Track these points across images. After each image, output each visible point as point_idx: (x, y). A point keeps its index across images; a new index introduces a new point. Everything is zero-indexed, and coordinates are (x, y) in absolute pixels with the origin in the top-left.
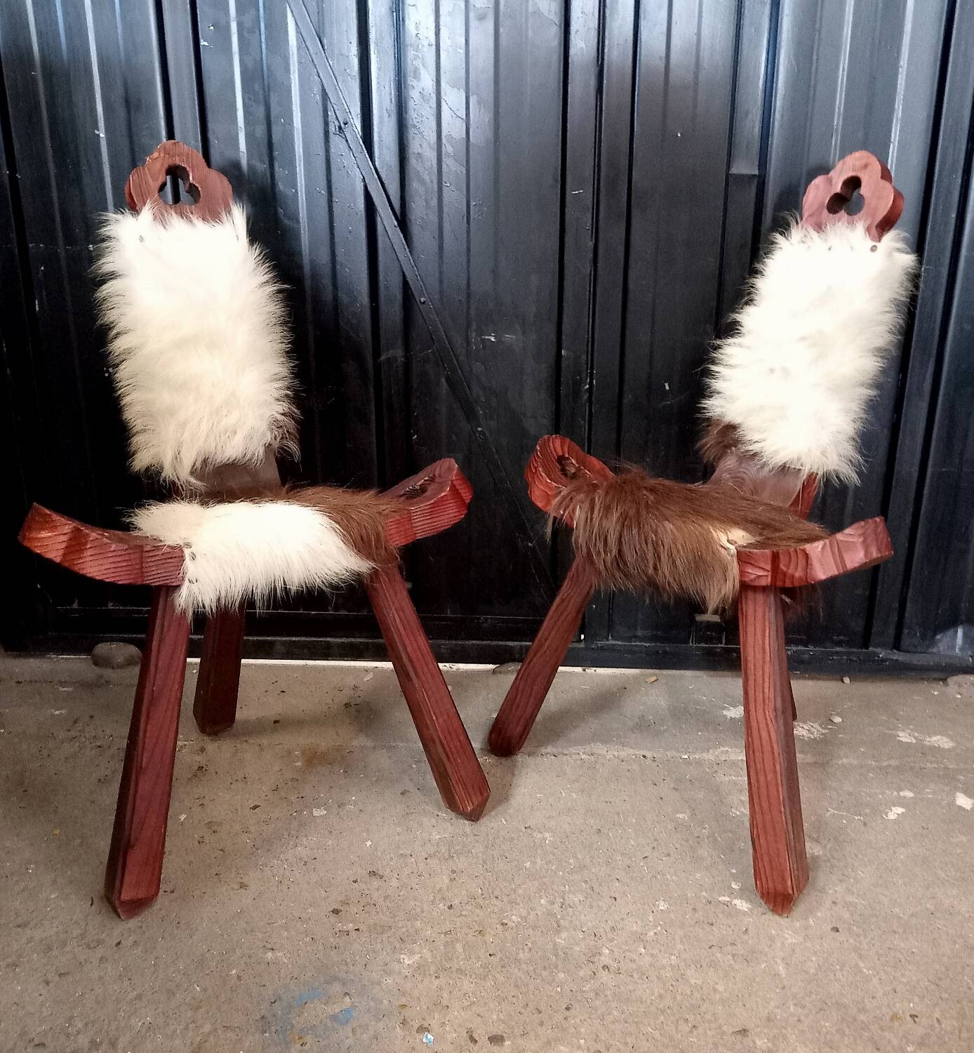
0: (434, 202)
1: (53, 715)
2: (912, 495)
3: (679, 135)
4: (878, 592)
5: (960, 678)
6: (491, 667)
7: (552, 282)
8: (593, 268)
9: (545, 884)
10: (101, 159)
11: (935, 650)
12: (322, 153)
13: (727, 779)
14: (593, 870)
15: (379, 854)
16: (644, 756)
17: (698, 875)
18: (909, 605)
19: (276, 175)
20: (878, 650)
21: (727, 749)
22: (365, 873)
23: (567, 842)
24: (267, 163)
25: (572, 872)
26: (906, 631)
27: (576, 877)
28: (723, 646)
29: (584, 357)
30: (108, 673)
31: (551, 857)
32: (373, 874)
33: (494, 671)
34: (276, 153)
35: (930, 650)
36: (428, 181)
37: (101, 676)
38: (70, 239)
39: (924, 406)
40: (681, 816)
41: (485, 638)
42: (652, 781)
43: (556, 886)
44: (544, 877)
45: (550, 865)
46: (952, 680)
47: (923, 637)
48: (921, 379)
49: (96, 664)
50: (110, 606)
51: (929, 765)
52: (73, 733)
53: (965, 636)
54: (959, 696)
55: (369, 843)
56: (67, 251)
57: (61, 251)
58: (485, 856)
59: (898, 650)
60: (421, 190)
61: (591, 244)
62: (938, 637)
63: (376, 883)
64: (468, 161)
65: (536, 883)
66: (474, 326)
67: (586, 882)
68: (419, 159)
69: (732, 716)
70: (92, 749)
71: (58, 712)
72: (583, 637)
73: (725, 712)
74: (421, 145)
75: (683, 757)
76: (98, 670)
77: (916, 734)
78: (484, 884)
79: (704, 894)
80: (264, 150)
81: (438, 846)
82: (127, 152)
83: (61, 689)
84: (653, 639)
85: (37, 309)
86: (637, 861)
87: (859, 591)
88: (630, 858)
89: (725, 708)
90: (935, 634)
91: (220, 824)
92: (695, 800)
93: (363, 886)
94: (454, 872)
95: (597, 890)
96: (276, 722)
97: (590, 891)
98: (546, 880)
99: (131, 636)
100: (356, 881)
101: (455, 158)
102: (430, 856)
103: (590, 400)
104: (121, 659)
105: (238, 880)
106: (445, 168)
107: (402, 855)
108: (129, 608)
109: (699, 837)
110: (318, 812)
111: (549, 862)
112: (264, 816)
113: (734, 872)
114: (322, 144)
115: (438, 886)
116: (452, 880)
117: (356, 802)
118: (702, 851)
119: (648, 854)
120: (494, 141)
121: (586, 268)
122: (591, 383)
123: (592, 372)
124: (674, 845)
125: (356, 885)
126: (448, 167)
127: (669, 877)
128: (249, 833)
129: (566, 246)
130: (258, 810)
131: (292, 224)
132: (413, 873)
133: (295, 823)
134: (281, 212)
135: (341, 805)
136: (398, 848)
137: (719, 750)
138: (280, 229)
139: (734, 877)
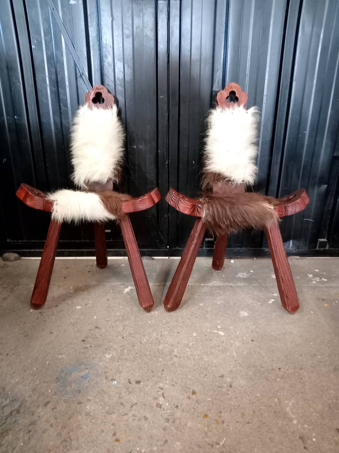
3: (195, 77)
5: (292, 257)
7: (154, 127)
12: (75, 84)
13: (216, 292)
14: (172, 323)
15: (99, 320)
16: (189, 285)
17: (207, 324)
19: (60, 92)
20: (265, 249)
21: (216, 282)
22: (93, 327)
24: (56, 87)
25: (164, 324)
27: (166, 326)
28: (214, 248)
29: (166, 154)
30: (8, 263)
31: (157, 319)
32: (97, 327)
34: (59, 85)
37: (5, 264)
39: (278, 167)
40: (201, 304)
42: (191, 293)
46: (289, 258)
48: (277, 158)
49: (4, 260)
50: (8, 240)
53: (293, 243)
54: (291, 263)
55: (95, 317)
61: (167, 115)
63: (98, 330)
64: (125, 87)
65: (152, 328)
66: (129, 143)
67: (169, 327)
72: (168, 247)
74: (108, 81)
75: (202, 285)
76: (5, 262)
78: (134, 329)
80: (55, 83)
82: (8, 85)
86: (186, 320)
92: (206, 299)
93: (93, 332)
94: (124, 326)
95: (172, 330)
96: (65, 278)
97: (170, 331)
98: (155, 327)
99: (16, 250)
100: (90, 330)
101: (120, 85)
102: (116, 321)
103: (168, 167)
104: (13, 258)
105: (50, 331)
106: (117, 89)
107: (107, 321)
108: (15, 241)
109: (207, 311)
110: (78, 307)
111: (156, 321)
112: (60, 309)
113: (219, 322)
114: (75, 81)
115: (119, 331)
116: (124, 329)
117: (91, 304)
118: (208, 316)
119: (190, 317)
120: (134, 80)
121: (166, 123)
122: (168, 162)
123: (169, 158)
124: (199, 314)
125: (91, 331)
126: (118, 89)
127: (197, 325)
128: (54, 315)
129: (159, 115)
130: (57, 307)
131: (66, 109)
132: (110, 327)
133: (70, 311)
134: (61, 104)
135: (86, 305)
136: (105, 318)
137: (213, 282)
138: (61, 110)
139: (219, 324)
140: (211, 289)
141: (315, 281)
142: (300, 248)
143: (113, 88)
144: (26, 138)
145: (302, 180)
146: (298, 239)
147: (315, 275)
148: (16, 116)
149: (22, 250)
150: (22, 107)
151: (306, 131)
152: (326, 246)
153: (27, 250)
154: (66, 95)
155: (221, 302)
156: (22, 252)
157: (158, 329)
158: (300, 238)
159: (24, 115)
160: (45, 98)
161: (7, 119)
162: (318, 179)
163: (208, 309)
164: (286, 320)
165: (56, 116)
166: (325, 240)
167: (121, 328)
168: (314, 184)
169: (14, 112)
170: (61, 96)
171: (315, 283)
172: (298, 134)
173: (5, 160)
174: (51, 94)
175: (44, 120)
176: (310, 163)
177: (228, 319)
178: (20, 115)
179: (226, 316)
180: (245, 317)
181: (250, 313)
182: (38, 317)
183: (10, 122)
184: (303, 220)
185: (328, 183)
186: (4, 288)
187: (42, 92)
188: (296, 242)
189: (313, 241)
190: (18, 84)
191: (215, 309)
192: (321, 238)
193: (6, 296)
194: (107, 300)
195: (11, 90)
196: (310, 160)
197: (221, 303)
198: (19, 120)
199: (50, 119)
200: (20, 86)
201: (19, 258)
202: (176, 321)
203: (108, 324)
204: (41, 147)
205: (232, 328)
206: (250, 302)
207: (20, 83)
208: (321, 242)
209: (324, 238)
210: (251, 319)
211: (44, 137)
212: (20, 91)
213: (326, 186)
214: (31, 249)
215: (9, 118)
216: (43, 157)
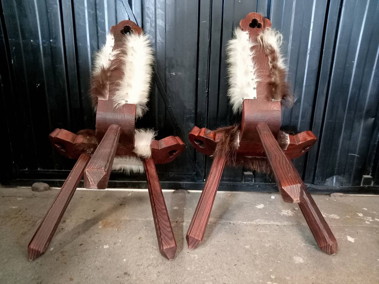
0: (153, 25)
1: (12, 209)
2: (319, 130)
3: (240, 1)
4: (307, 164)
5: (335, 194)
6: (173, 191)
7: (195, 54)
8: (209, 49)
9: (196, 277)
10: (35, 9)
11: (326, 184)
12: (114, 7)
13: (262, 231)
14: (215, 271)
15: (129, 264)
16: (230, 223)
17: (257, 272)
18: (317, 168)
19: (98, 15)
20: (307, 184)
21: (260, 220)
22: (122, 273)
23: (204, 259)
24: (94, 10)
25: (206, 272)
26: (316, 178)
27: (208, 274)
28: (253, 183)
29: (206, 81)
30: (36, 193)
31: (198, 265)
32: (126, 273)
33: (174, 192)
34: (97, 7)
35: (324, 184)
36: (152, 17)
37: (34, 194)
38: (24, 37)
39: (324, 98)
40: (247, 247)
41: (171, 180)
42: (234, 233)
43: (201, 279)
44: (195, 274)
45: (198, 269)
46: (332, 195)
47: (322, 180)
48: (322, 89)
49: (33, 190)
50: (39, 169)
51: (333, 225)
52: (17, 215)
53: (336, 180)
54: (335, 200)
55: (125, 260)
56: (23, 42)
57: (21, 42)
58: (171, 265)
59: (313, 184)
60: (149, 20)
61: (209, 40)
62: (327, 180)
63: (127, 278)
64: (165, 10)
65: (192, 277)
66: (167, 69)
67: (213, 276)
68: (148, 9)
69: (260, 208)
70: (23, 221)
71: (14, 207)
72: (205, 180)
73: (256, 206)
74: (149, 4)
75: (244, 223)
76: (33, 192)
77: (325, 214)
78: (171, 278)
79: (261, 281)
80: (93, 6)
81: (153, 261)
82: (44, 6)
83: (18, 199)
84: (229, 180)
85: (12, 63)
86: (232, 266)
87: (301, 164)
88: (229, 265)
89: (256, 205)
90: (326, 178)
91: (66, 252)
92: (251, 240)
93: (121, 279)
94: (159, 272)
95: (217, 280)
96: (94, 211)
97: (214, 280)
98: (196, 276)
99: (46, 180)
100: (118, 277)
101: (161, 9)
102: (149, 265)
103: (208, 96)
104: (42, 188)
105: (70, 277)
106: (157, 12)
107: (138, 265)
108: (45, 170)
109: (255, 256)
110: (106, 247)
111: (197, 268)
112: (85, 248)
113: (271, 270)
114: (114, 4)
115: (152, 279)
116: (158, 276)
117: (121, 242)
118: (257, 262)
119: (236, 263)
120: (175, 4)
121: (207, 49)
122: (208, 90)
123: (209, 86)
124: (246, 259)
125: (118, 279)
126: (159, 12)
127: (246, 273)
128: (77, 256)
129: (200, 41)
130: (82, 246)
131: (103, 32)
132: (142, 273)
133: (96, 252)
134: (99, 28)
135: (115, 244)
136: (137, 262)
137: (257, 220)
138: (99, 34)
139: (271, 273)
140: (256, 228)
141: (368, 221)
142: (344, 184)
143: (153, 12)
144: (61, 63)
145: (348, 113)
146: (342, 175)
147: (366, 214)
148: (52, 39)
149: (52, 180)
150: (58, 30)
151: (354, 61)
152: (371, 183)
153: (57, 180)
154: (104, 19)
155: (270, 244)
156: (53, 181)
157: (200, 278)
158: (344, 174)
159: (60, 39)
160: (82, 21)
161: (43, 43)
162: (364, 112)
163: (257, 253)
164: (351, 269)
165: (93, 40)
166: (369, 176)
167: (155, 276)
168: (361, 118)
169: (50, 34)
170: (99, 19)
171: (369, 223)
172: (345, 64)
173: (39, 85)
174: (89, 18)
175: (80, 44)
176: (357, 95)
177: (281, 267)
178: (56, 38)
179: (278, 263)
180: (301, 264)
181: (305, 258)
182: (58, 258)
183: (45, 45)
184: (348, 155)
185: (375, 116)
186: (26, 220)
187: (79, 15)
188: (340, 178)
189: (358, 177)
190: (55, 6)
191: (265, 253)
192: (365, 175)
193: (27, 230)
194: (140, 239)
195: (47, 12)
196: (358, 91)
197: (270, 246)
198: (55, 43)
199: (87, 42)
200: (57, 8)
201: (49, 189)
202: (221, 268)
203: (139, 269)
204: (76, 72)
205: (288, 278)
206: (302, 245)
207: (57, 4)
208: (366, 179)
209: (368, 174)
210: (309, 267)
211: (80, 61)
212: (57, 13)
213: (374, 119)
214: (62, 179)
215: (44, 41)
216: (77, 82)
